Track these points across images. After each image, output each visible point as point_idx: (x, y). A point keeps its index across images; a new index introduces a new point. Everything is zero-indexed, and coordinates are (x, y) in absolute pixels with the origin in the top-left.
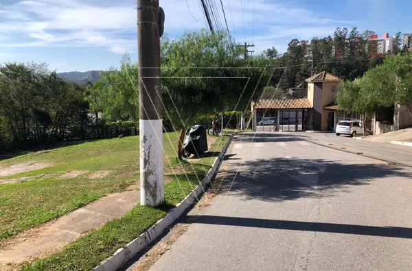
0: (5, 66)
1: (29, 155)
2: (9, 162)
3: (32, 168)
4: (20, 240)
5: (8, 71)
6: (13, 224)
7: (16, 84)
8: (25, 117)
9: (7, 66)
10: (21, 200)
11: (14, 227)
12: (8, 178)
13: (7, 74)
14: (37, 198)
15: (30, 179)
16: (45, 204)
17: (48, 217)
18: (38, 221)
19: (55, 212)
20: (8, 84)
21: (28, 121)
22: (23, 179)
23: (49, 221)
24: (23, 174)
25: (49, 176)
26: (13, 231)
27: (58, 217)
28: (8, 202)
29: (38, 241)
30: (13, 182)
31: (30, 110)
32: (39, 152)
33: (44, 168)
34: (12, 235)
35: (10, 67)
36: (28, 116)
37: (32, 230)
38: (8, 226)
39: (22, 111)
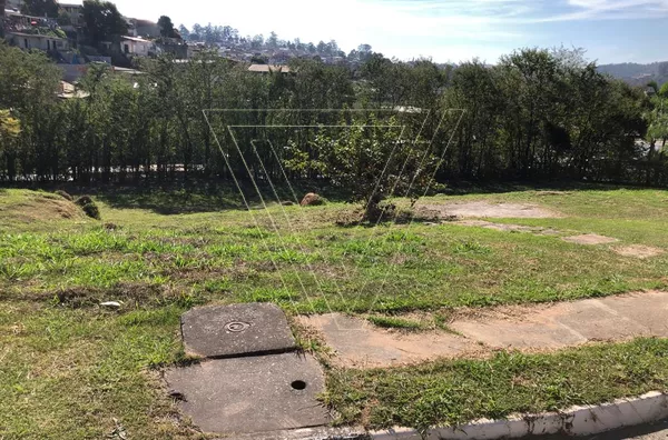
0: (520, 55)
1: (527, 193)
2: (498, 198)
3: (528, 214)
4: (499, 315)
5: (523, 62)
6: (494, 289)
7: (530, 82)
8: (533, 133)
9: (523, 53)
10: (508, 258)
11: (494, 295)
12: (495, 221)
13: (520, 66)
14: (531, 263)
15: (525, 230)
16: (541, 275)
17: (542, 296)
18: (527, 296)
19: (553, 292)
20: (519, 81)
21: (536, 139)
22: (514, 227)
23: (543, 302)
24: (514, 221)
25: (550, 233)
26: (492, 300)
27: (556, 300)
28: (490, 256)
29: (522, 326)
30: (500, 228)
31: (542, 123)
32: (542, 192)
33: (546, 219)
34: (490, 305)
35: (528, 55)
36: (537, 133)
37: (517, 307)
38: (487, 291)
39: (530, 124)
